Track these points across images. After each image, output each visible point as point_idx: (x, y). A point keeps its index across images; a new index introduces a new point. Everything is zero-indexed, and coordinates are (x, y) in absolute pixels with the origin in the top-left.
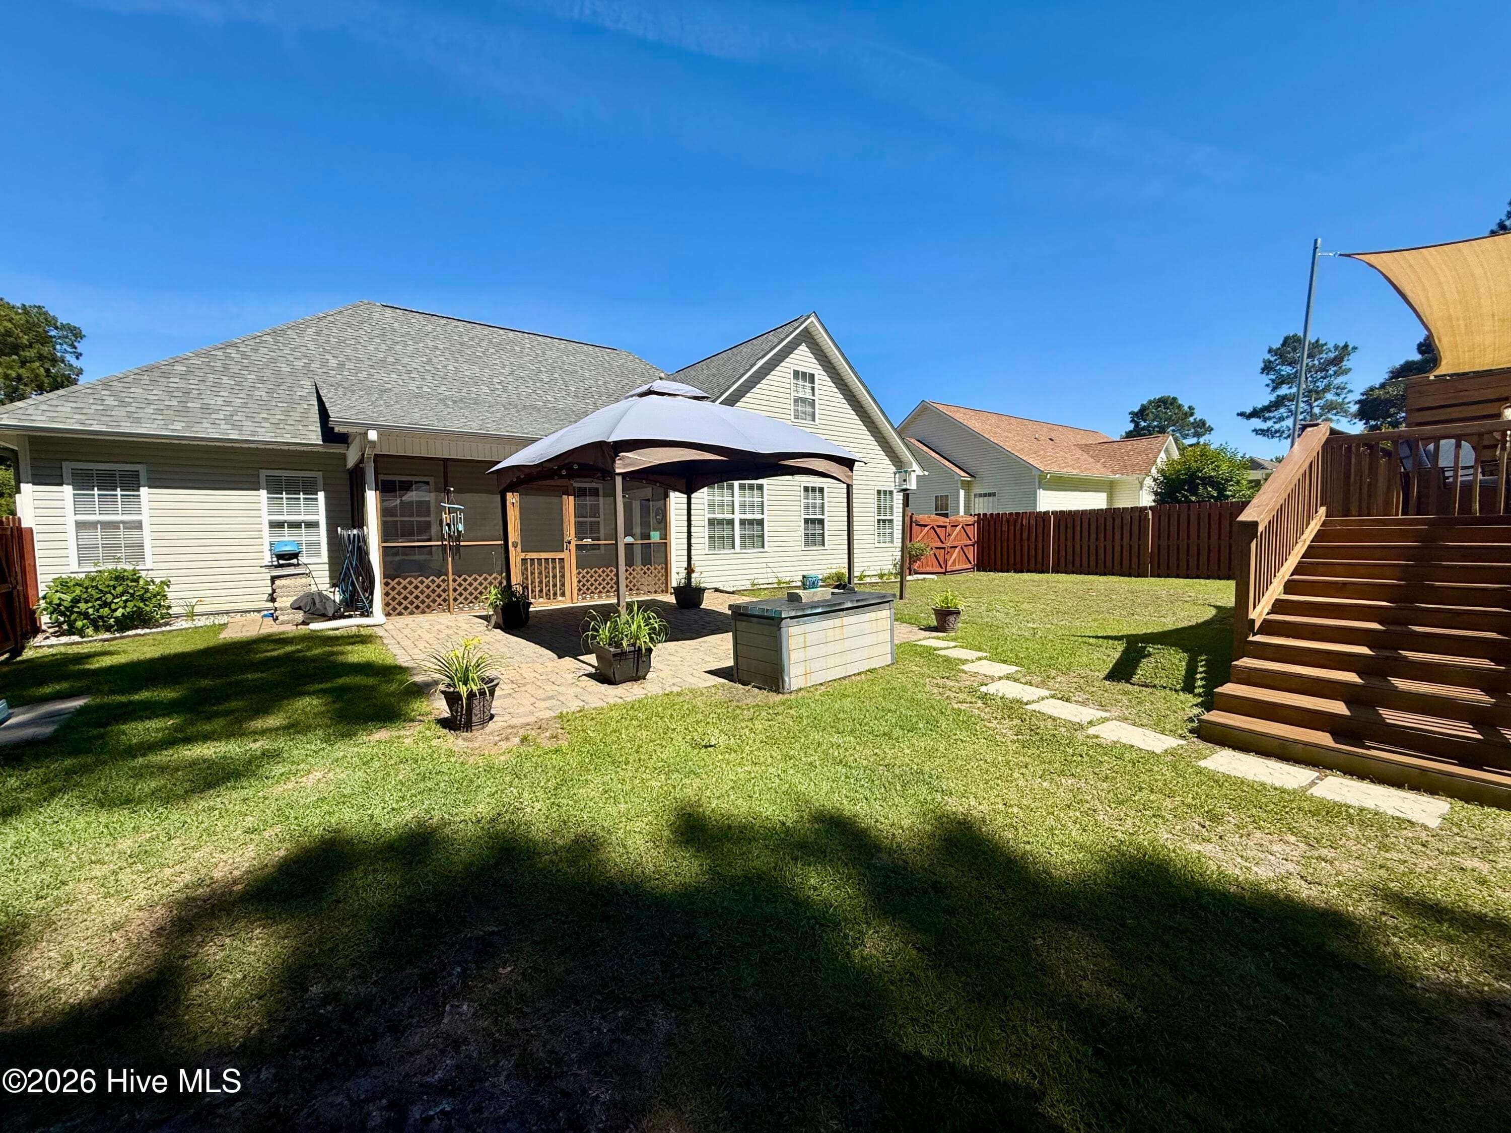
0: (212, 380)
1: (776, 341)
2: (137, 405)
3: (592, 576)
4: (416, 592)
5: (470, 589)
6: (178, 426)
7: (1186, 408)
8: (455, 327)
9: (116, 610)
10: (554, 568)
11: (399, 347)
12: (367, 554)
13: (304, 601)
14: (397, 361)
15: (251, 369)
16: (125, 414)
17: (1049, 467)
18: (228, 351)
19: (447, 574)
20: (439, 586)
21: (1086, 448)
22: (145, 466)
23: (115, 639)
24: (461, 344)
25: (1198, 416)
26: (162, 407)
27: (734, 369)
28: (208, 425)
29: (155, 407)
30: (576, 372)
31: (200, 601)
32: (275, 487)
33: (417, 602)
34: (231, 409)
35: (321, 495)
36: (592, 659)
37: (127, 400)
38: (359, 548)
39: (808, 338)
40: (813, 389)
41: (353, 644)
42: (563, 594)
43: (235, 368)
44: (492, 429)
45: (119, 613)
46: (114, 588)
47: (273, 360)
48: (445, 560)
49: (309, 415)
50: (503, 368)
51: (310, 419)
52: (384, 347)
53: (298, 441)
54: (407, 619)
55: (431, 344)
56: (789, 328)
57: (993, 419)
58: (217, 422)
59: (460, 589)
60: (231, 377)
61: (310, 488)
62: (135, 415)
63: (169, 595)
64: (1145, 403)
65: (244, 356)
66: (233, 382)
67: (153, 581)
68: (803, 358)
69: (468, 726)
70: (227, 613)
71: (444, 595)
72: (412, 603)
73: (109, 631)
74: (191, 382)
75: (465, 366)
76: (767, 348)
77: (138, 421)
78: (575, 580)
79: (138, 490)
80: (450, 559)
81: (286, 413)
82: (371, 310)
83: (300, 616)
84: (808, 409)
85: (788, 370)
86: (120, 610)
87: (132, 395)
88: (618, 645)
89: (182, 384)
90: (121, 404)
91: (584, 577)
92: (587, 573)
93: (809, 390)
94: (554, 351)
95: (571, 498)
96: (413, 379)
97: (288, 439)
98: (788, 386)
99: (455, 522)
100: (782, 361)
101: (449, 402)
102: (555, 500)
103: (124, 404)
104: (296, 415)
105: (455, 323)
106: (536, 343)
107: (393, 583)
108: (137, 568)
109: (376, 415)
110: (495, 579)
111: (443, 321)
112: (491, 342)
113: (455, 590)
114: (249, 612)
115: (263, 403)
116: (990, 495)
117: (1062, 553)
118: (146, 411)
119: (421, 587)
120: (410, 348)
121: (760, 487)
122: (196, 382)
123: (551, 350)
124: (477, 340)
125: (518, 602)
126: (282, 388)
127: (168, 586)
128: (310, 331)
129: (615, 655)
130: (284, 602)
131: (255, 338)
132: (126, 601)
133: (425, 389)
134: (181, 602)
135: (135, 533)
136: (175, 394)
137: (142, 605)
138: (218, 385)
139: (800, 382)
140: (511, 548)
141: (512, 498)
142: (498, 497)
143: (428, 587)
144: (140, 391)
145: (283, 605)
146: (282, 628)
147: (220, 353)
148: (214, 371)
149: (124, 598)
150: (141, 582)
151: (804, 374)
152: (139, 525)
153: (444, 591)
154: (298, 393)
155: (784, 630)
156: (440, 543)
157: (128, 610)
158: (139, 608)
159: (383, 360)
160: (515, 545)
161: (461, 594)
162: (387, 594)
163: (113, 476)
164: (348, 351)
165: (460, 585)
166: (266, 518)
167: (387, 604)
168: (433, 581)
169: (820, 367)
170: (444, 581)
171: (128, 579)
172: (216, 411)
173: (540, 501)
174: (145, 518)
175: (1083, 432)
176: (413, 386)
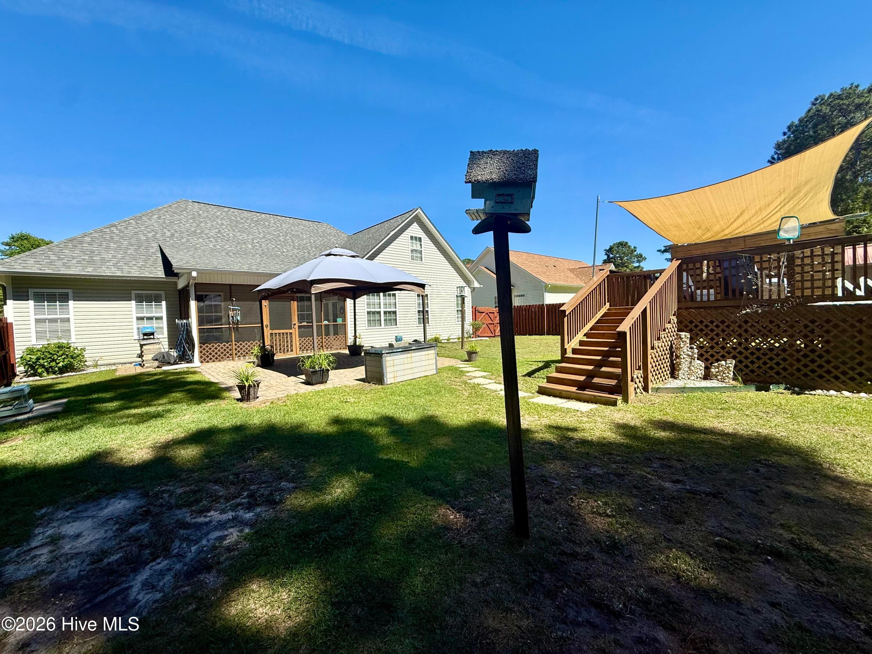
0: (105, 245)
1: (401, 222)
2: (67, 259)
3: (307, 341)
4: (216, 351)
5: (244, 349)
6: (90, 269)
7: (632, 247)
8: (233, 212)
9: (59, 363)
10: (287, 337)
11: (203, 224)
12: (191, 332)
13: (159, 356)
14: (202, 232)
15: (125, 238)
16: (61, 264)
17: (550, 281)
18: (112, 229)
19: (232, 342)
20: (227, 348)
21: (572, 270)
22: (71, 290)
23: (58, 378)
24: (237, 222)
25: (638, 252)
26: (81, 260)
27: (380, 235)
28: (105, 269)
29: (77, 260)
30: (298, 235)
31: (101, 357)
32: (140, 299)
33: (216, 356)
34: (116, 260)
35: (164, 303)
36: (303, 377)
37: (62, 256)
38: (187, 329)
39: (417, 219)
40: (421, 245)
41: (188, 374)
42: (292, 351)
43: (116, 238)
44: (254, 269)
45: (61, 365)
46: (58, 352)
47: (136, 233)
48: (230, 334)
49: (157, 262)
50: (260, 234)
51: (158, 264)
52: (195, 224)
53: (152, 276)
54: (211, 364)
55: (220, 222)
56: (407, 215)
57: (525, 256)
58: (110, 267)
59: (239, 349)
60: (115, 243)
61: (158, 299)
62: (67, 264)
63: (86, 356)
64: (612, 245)
65: (121, 231)
66: (116, 246)
67: (77, 349)
68: (415, 230)
69: (248, 399)
70: (114, 364)
71: (230, 352)
72: (214, 356)
73: (55, 374)
74: (94, 246)
75: (239, 234)
76: (396, 225)
77: (69, 267)
78: (298, 343)
79: (68, 302)
80: (233, 334)
81: (145, 261)
82: (187, 204)
83: (156, 363)
84: (419, 255)
85: (407, 236)
86: (61, 363)
87: (64, 254)
88: (314, 368)
89: (90, 248)
90: (59, 259)
91: (302, 342)
92: (304, 340)
93: (419, 246)
94: (287, 224)
95: (296, 302)
96: (211, 241)
97: (147, 275)
98: (408, 244)
99: (236, 315)
100: (404, 232)
101: (231, 254)
102: (288, 303)
103: (61, 259)
104: (150, 263)
105: (232, 210)
106: (277, 220)
107: (204, 347)
108: (69, 342)
109: (195, 263)
110: (257, 343)
111: (226, 209)
112: (252, 220)
113: (236, 349)
114: (126, 363)
115: (133, 256)
116: (522, 296)
117: (551, 325)
118: (72, 262)
119: (219, 348)
120: (209, 225)
121: (394, 295)
122: (97, 246)
123: (285, 224)
124: (245, 219)
125: (268, 354)
126: (142, 248)
127: (85, 351)
128: (155, 217)
129: (312, 372)
130: (148, 357)
131: (125, 222)
132: (64, 359)
133: (218, 247)
134: (91, 359)
135: (66, 324)
136: (87, 253)
137: (72, 360)
138: (108, 247)
139: (414, 241)
140: (265, 328)
141: (265, 303)
142: (258, 303)
143: (222, 348)
144: (68, 252)
145: (147, 359)
146: (147, 370)
147: (108, 230)
148: (106, 240)
149: (63, 357)
150: (72, 349)
151: (416, 238)
152: (68, 320)
153: (230, 350)
154: (151, 251)
155: (384, 358)
156: (228, 326)
157: (65, 363)
158: (71, 362)
159: (195, 232)
160: (267, 327)
161: (239, 352)
162: (201, 352)
163: (55, 295)
164: (176, 227)
165: (238, 347)
166: (135, 315)
167: (201, 357)
168: (225, 345)
169: (424, 234)
170: (230, 345)
171: (65, 347)
172: (109, 261)
173: (279, 304)
174: (72, 316)
175: (573, 262)
176: (211, 245)
